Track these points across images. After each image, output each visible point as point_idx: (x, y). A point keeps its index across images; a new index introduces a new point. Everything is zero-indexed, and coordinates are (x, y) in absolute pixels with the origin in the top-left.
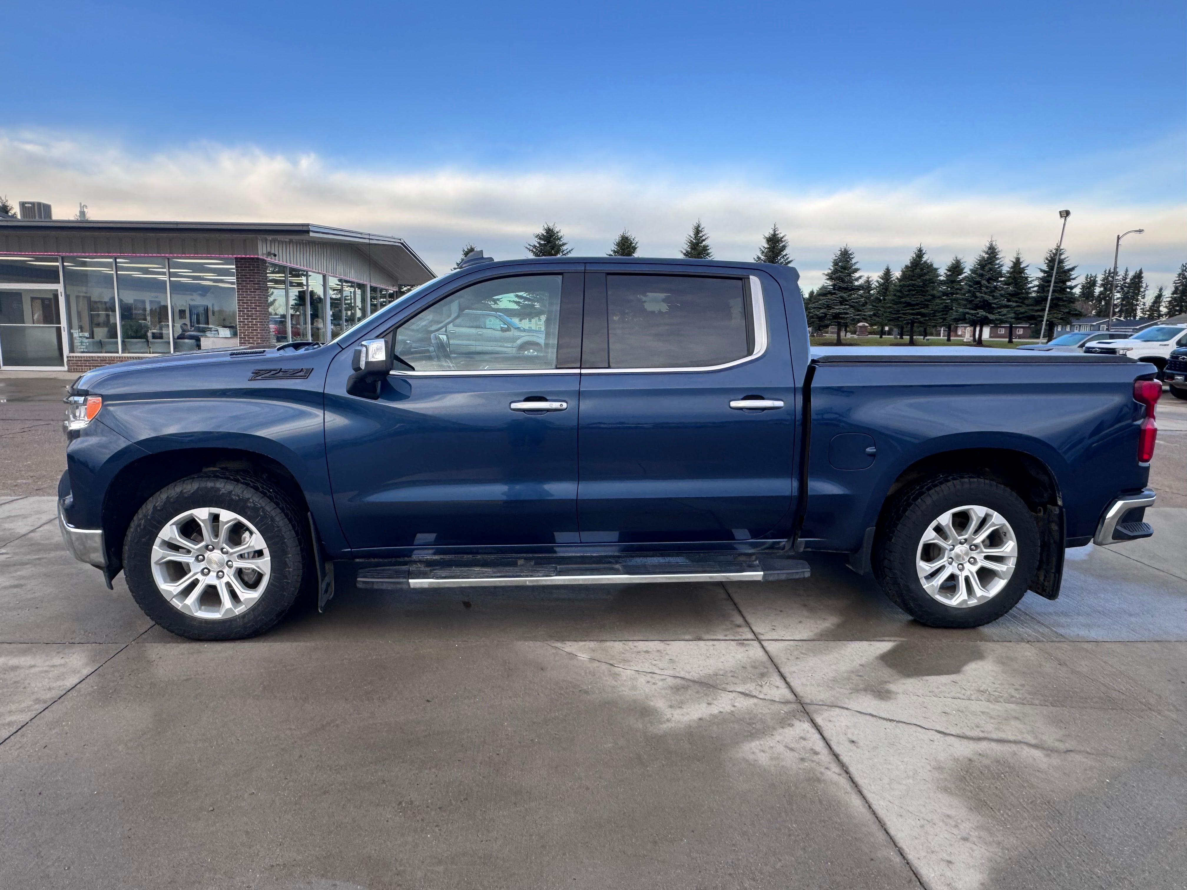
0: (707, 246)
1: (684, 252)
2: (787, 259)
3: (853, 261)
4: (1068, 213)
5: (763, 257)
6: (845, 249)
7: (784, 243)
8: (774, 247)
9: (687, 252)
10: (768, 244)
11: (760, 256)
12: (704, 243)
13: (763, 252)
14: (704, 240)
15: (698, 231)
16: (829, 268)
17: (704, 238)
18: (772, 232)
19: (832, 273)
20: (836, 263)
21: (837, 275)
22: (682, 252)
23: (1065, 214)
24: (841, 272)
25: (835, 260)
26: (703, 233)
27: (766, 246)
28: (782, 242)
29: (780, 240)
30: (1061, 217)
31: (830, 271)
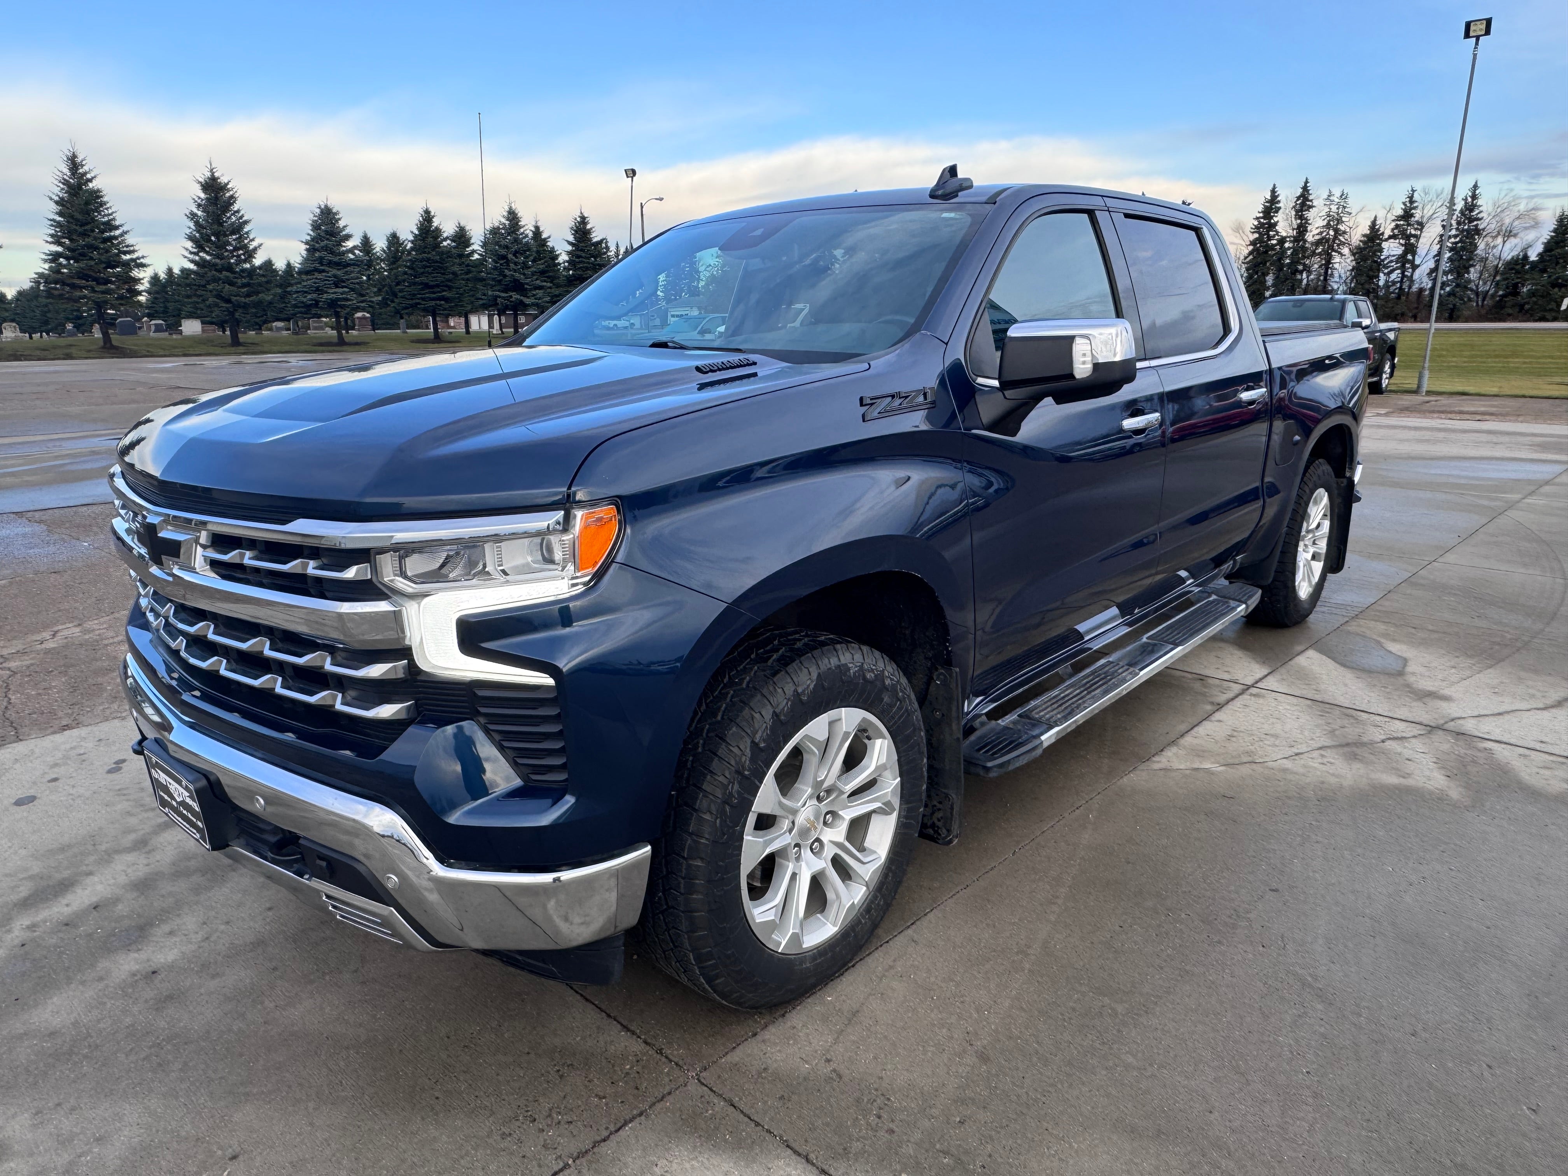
0: (99, 191)
1: (57, 198)
2: (241, 217)
3: (341, 224)
4: (634, 172)
5: (200, 213)
6: (326, 206)
7: (231, 193)
8: (217, 198)
9: (62, 199)
10: (206, 193)
11: (195, 210)
12: (91, 185)
13: (199, 206)
14: (90, 180)
15: (74, 164)
16: (306, 232)
17: (89, 176)
18: (209, 174)
19: (313, 240)
20: (316, 227)
21: (322, 244)
22: (51, 199)
23: (631, 173)
24: (327, 239)
25: (313, 221)
26: (86, 168)
27: (203, 196)
28: (228, 190)
29: (223, 188)
30: (628, 177)
31: (309, 238)
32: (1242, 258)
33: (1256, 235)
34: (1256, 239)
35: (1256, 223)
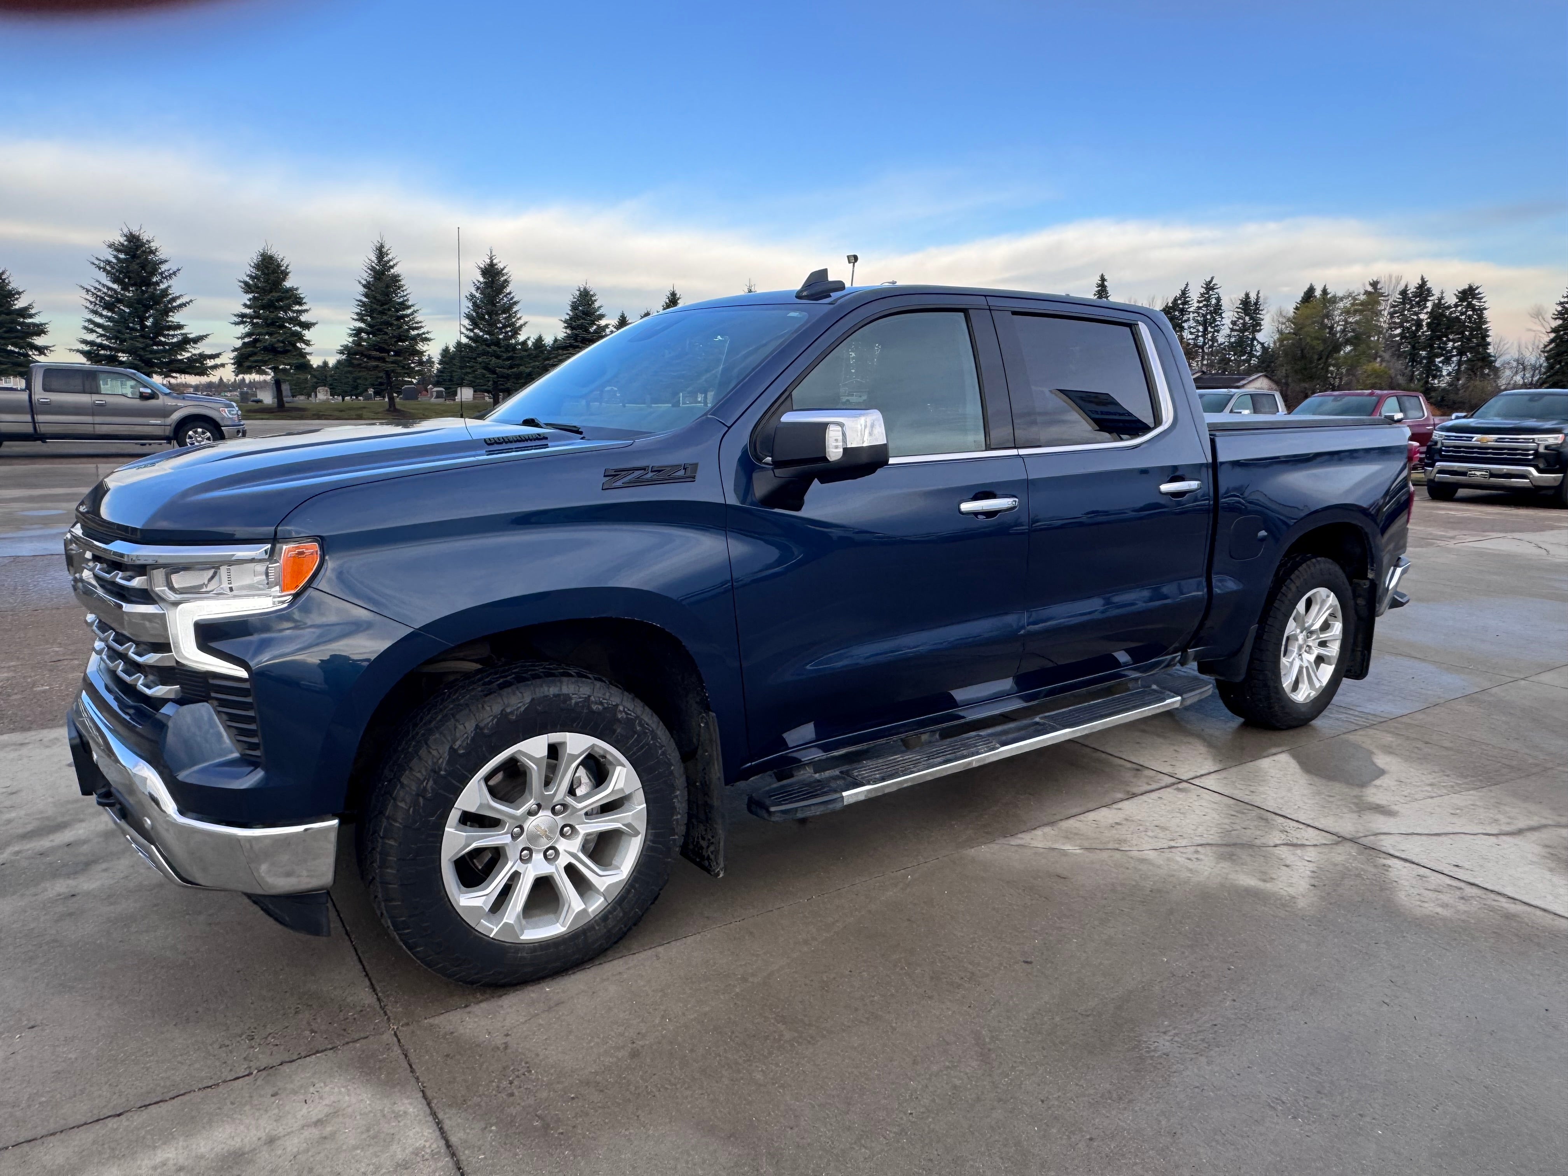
0: (398, 276)
1: (364, 282)
2: (512, 299)
3: (597, 305)
4: (856, 258)
5: (478, 295)
6: (585, 289)
7: (505, 277)
8: (493, 282)
9: (369, 283)
10: (484, 278)
11: (474, 292)
12: (392, 271)
13: (478, 288)
14: (392, 267)
15: (381, 253)
16: (566, 312)
17: (391, 263)
18: (488, 261)
19: (571, 319)
20: (574, 307)
21: (579, 322)
22: (360, 282)
23: (853, 259)
24: (584, 319)
25: (573, 302)
26: (390, 257)
27: (482, 279)
28: (503, 275)
29: (500, 273)
30: (849, 262)
31: (568, 317)
32: (1542, 346)
33: (1560, 322)
34: (1560, 326)
35: (1560, 308)
